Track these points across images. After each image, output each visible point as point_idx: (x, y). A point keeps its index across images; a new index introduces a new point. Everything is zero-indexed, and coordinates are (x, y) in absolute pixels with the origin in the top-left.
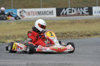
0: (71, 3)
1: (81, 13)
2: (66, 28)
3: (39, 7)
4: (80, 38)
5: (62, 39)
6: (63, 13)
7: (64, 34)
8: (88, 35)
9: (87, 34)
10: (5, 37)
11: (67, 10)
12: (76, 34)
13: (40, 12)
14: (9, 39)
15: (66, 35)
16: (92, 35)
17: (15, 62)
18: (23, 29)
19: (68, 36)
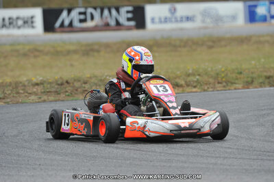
1: (113, 23)
2: (72, 65)
5: (59, 100)
6: (62, 25)
7: (64, 86)
11: (74, 13)
15: (69, 89)
19: (77, 90)
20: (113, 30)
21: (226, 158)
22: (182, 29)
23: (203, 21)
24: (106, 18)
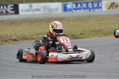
1: (5, 12)
4: (4, 43)
8: (15, 40)
9: (13, 38)
16: (19, 40)
20: (5, 15)
21: (55, 70)
22: (35, 14)
23: (44, 11)
24: (2, 9)
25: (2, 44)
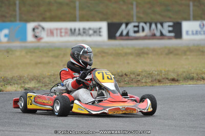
0: (138, 12)
1: (158, 34)
2: (128, 63)
3: (73, 19)
4: (155, 85)
6: (121, 34)
7: (124, 77)
8: (173, 80)
9: (170, 77)
10: (2, 80)
11: (130, 26)
12: (148, 77)
13: (75, 30)
14: (10, 85)
15: (127, 79)
16: (180, 80)
17: (23, 131)
18: (40, 63)
19: (132, 80)
20: (159, 39)
25: (153, 86)
